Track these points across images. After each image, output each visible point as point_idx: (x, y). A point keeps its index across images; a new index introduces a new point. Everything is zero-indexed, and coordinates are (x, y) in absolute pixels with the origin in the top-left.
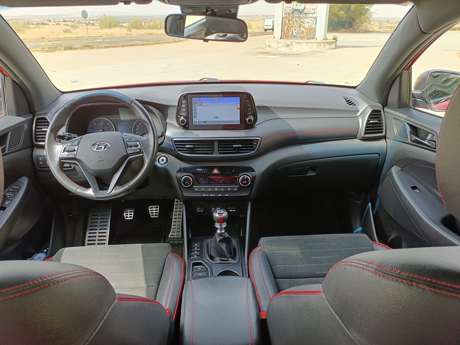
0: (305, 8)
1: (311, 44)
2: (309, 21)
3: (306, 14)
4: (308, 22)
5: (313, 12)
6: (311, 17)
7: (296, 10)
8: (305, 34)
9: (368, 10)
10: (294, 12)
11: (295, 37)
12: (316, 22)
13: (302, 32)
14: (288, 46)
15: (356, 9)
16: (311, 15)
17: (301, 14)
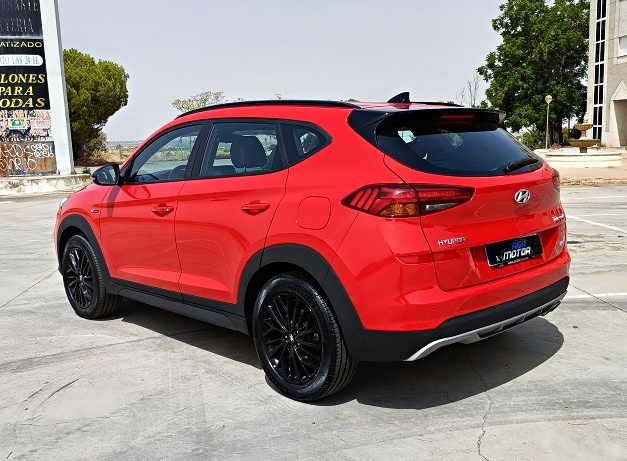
0: (29, 129)
1: (54, 182)
2: (41, 147)
3: (33, 137)
4: (39, 150)
5: (44, 134)
6: (43, 143)
7: (15, 131)
8: (37, 167)
9: (98, 130)
10: (10, 134)
11: (19, 173)
12: (54, 149)
13: (32, 165)
14: (14, 186)
15: (81, 129)
16: (43, 139)
17: (24, 137)
